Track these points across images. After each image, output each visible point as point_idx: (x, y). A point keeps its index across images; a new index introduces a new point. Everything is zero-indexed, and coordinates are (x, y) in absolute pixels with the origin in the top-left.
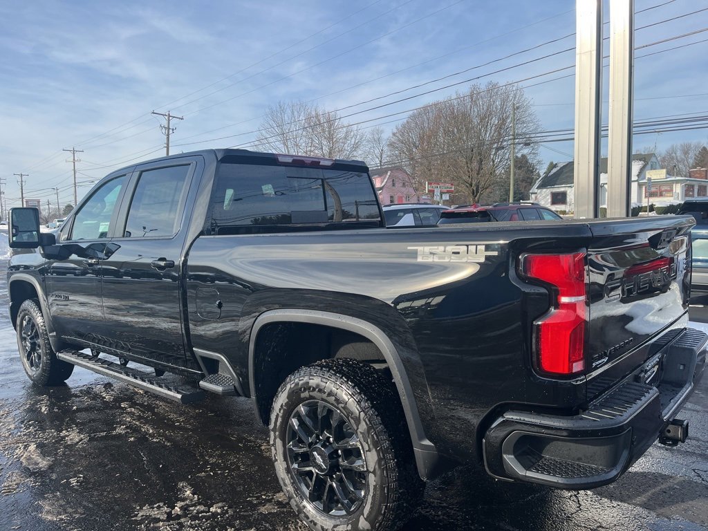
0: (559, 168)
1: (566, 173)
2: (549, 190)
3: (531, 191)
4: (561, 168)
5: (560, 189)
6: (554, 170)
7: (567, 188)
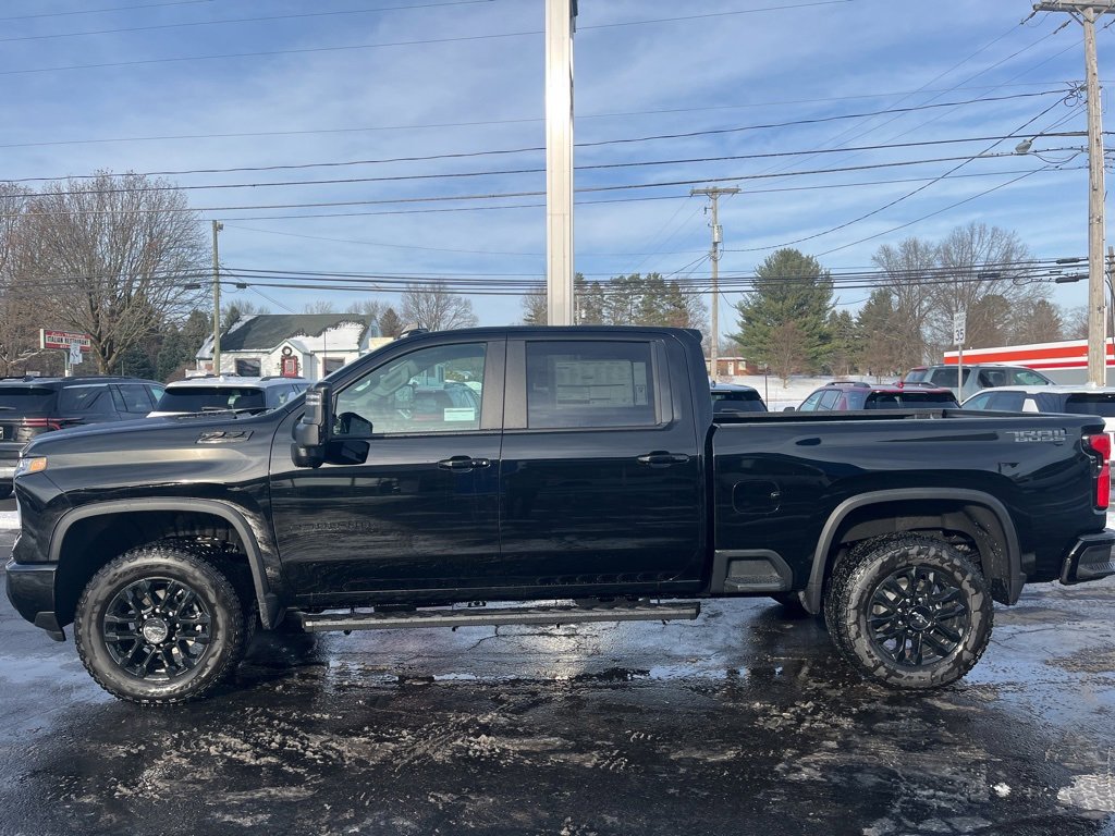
0: (243, 323)
1: (255, 331)
2: (232, 355)
3: (198, 356)
4: (247, 323)
5: (248, 355)
6: (237, 326)
7: (260, 355)
